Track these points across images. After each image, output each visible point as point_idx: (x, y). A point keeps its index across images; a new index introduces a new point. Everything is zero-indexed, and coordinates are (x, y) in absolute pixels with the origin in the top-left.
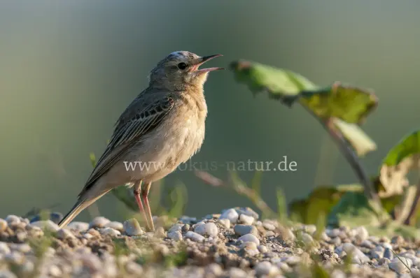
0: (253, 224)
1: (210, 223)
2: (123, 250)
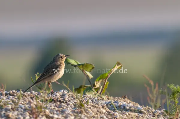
0: (67, 93)
2: (38, 98)
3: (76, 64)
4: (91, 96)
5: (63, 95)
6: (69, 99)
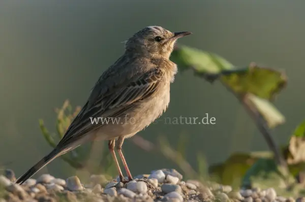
0: (177, 184)
1: (140, 182)
5: (164, 192)
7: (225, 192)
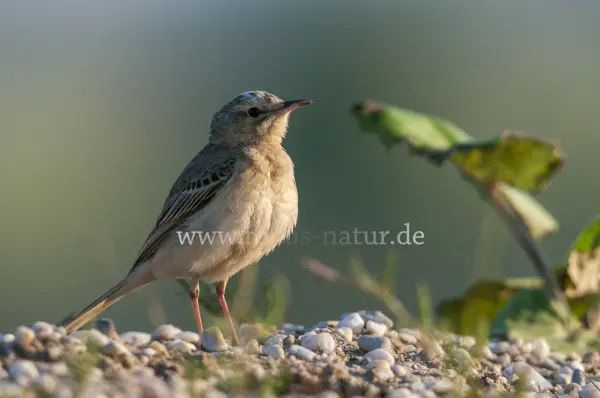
0: (385, 335)
1: (323, 334)
2: (199, 371)
3: (440, 143)
4: (541, 347)
5: (363, 349)
6: (403, 370)
7: (464, 347)
